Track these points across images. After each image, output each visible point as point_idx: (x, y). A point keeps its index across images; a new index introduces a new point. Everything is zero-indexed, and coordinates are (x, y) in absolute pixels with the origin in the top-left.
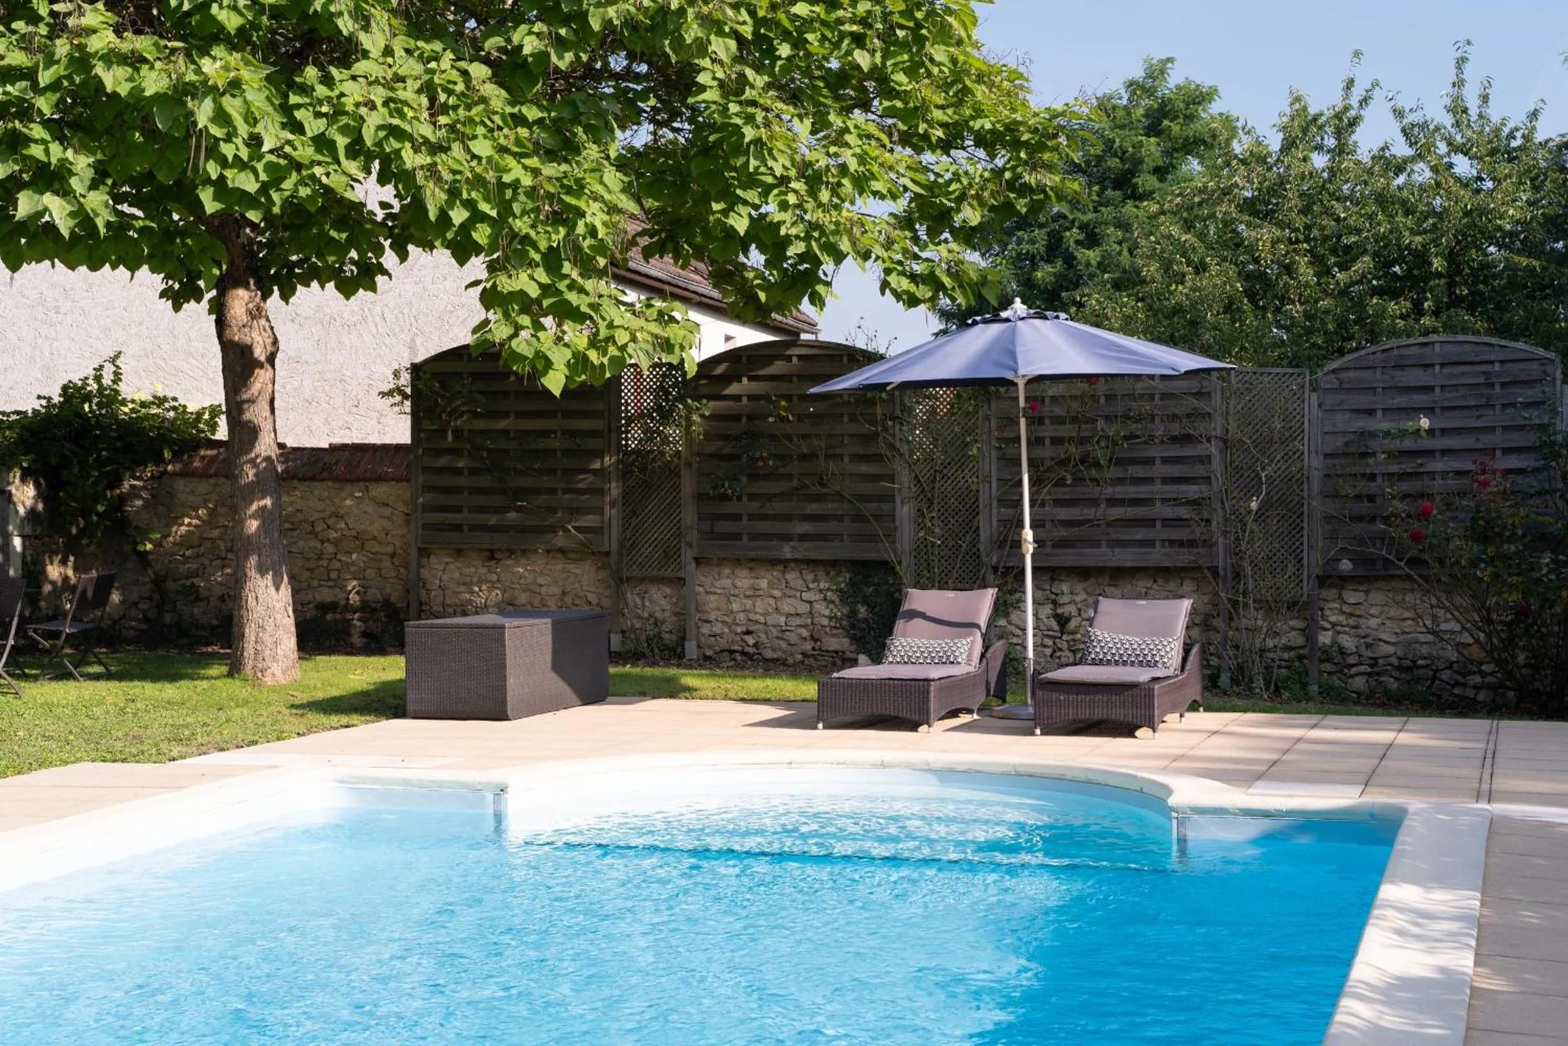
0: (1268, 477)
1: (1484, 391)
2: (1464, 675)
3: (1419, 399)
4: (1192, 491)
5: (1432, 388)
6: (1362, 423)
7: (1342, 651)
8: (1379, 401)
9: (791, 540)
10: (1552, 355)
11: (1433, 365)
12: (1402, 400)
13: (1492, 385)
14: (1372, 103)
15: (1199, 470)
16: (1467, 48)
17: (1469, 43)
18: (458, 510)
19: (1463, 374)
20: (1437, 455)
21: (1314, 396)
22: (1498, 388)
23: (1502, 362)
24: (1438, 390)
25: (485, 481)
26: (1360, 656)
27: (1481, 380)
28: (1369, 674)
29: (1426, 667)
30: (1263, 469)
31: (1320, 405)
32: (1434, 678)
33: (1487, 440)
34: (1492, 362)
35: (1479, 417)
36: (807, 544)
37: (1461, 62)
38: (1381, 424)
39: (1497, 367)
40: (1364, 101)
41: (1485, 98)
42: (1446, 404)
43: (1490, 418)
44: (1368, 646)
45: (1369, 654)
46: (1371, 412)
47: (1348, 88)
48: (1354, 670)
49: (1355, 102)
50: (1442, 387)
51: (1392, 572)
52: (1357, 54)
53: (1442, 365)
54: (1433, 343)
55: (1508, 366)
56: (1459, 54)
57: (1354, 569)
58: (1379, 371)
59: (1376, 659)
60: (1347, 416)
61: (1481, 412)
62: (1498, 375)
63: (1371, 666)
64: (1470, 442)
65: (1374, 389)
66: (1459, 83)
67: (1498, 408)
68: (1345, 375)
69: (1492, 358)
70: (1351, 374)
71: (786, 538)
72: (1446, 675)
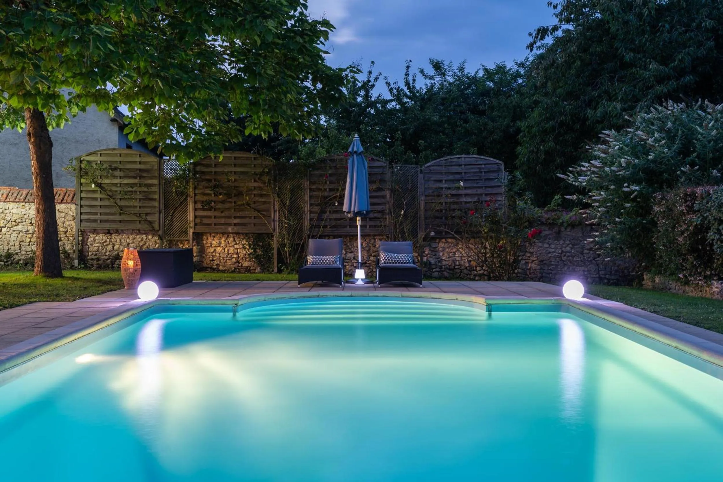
0: (406, 203)
1: (479, 174)
2: (471, 271)
3: (457, 177)
4: (380, 207)
5: (461, 173)
6: (438, 185)
7: (430, 263)
8: (444, 177)
9: (231, 225)
10: (501, 162)
11: (461, 165)
12: (451, 177)
13: (481, 172)
14: (378, 80)
15: (383, 201)
16: (410, 63)
17: (411, 61)
18: (95, 214)
19: (472, 168)
20: (463, 196)
21: (422, 175)
22: (483, 173)
23: (485, 164)
24: (463, 174)
25: (106, 203)
26: (436, 265)
27: (478, 170)
28: (439, 272)
29: (458, 268)
30: (405, 200)
31: (424, 178)
32: (461, 272)
33: (479, 191)
34: (481, 164)
35: (477, 183)
36: (238, 227)
37: (408, 67)
38: (444, 185)
39: (483, 166)
40: (376, 79)
41: (414, 80)
42: (466, 178)
43: (481, 183)
44: (439, 262)
45: (440, 264)
46: (441, 181)
47: (369, 75)
48: (434, 270)
49: (372, 79)
50: (465, 173)
51: (448, 236)
52: (373, 63)
53: (465, 165)
54: (462, 157)
55: (487, 166)
56: (407, 65)
57: (435, 235)
58: (443, 167)
59: (441, 266)
60: (433, 182)
61: (478, 181)
62: (483, 169)
63: (440, 269)
64: (474, 191)
65: (442, 173)
66: (407, 75)
67: (483, 180)
68: (432, 168)
69: (481, 163)
70: (435, 168)
71: (229, 225)
72: (465, 271)
